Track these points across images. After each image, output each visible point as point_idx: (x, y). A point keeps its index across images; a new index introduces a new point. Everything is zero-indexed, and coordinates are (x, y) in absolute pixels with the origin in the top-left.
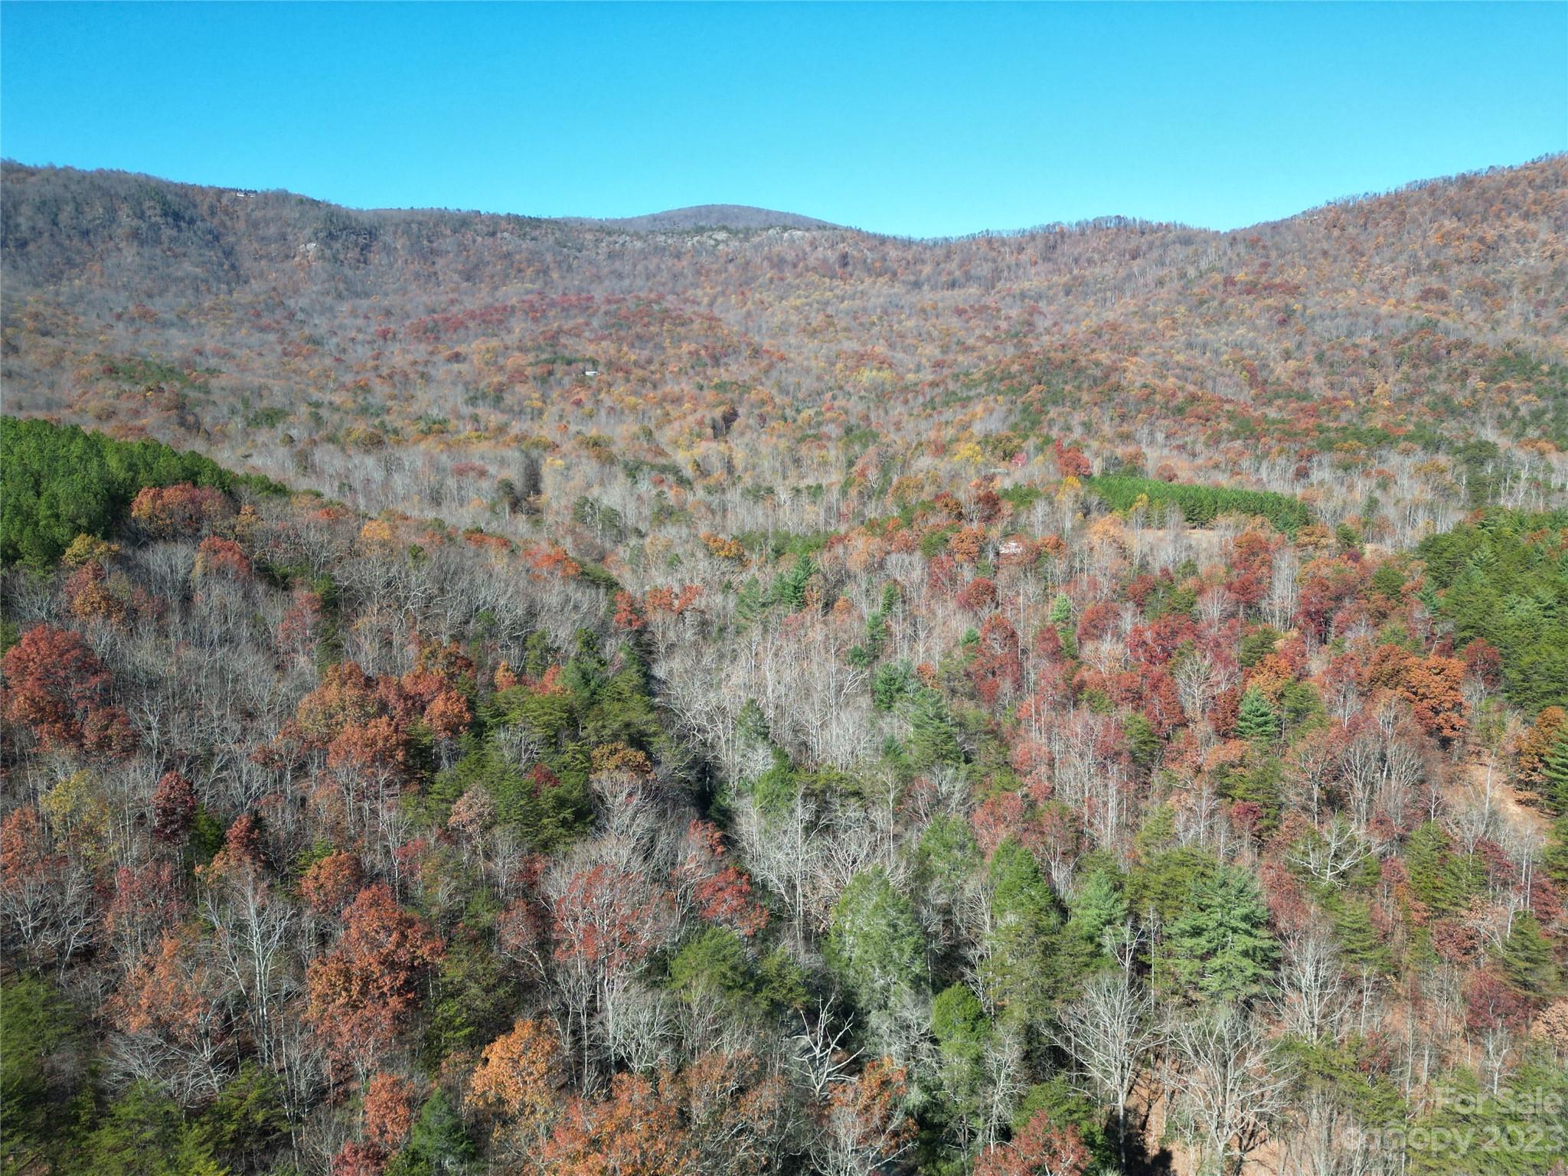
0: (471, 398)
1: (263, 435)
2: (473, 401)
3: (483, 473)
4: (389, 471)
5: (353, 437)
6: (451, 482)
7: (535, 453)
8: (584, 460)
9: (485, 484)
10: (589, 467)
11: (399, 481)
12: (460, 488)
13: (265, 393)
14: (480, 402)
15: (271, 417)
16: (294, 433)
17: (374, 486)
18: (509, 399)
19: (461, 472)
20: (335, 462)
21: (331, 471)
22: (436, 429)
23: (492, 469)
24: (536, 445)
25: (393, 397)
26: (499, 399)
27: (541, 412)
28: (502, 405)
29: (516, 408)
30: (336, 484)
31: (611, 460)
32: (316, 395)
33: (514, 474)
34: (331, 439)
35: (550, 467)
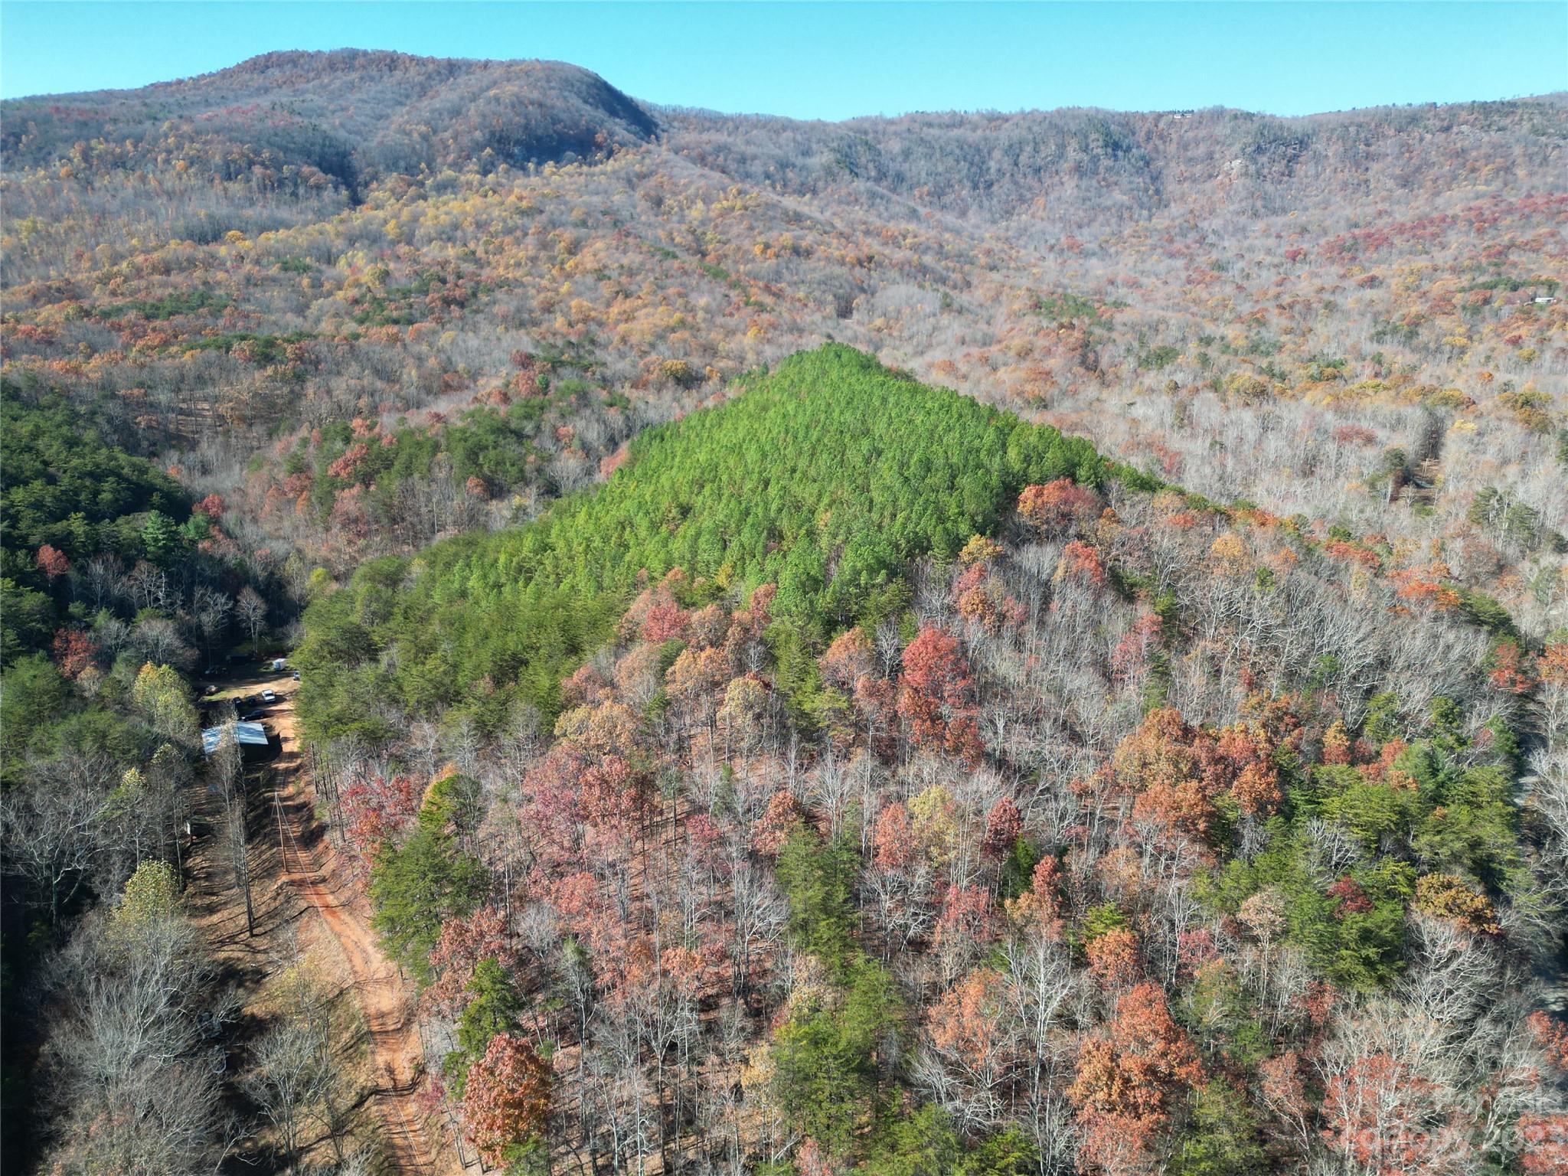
0: (1378, 334)
1: (1151, 378)
2: (1379, 337)
3: (1370, 440)
4: (1265, 429)
5: (1235, 385)
6: (1331, 448)
7: (1441, 411)
8: (1505, 425)
9: (1370, 453)
10: (1511, 435)
11: (1274, 444)
12: (1340, 454)
13: (1162, 327)
14: (1388, 337)
15: (1164, 357)
16: (1179, 378)
17: (1245, 447)
18: (1425, 335)
19: (1344, 437)
20: (1212, 415)
21: (1207, 425)
22: (1330, 373)
23: (1381, 434)
24: (1445, 401)
25: (1288, 331)
26: (1412, 334)
27: (1463, 351)
28: (1415, 342)
29: (1432, 346)
30: (1208, 441)
31: (1544, 427)
32: (1210, 329)
33: (1408, 442)
34: (1215, 387)
35: (1458, 431)
